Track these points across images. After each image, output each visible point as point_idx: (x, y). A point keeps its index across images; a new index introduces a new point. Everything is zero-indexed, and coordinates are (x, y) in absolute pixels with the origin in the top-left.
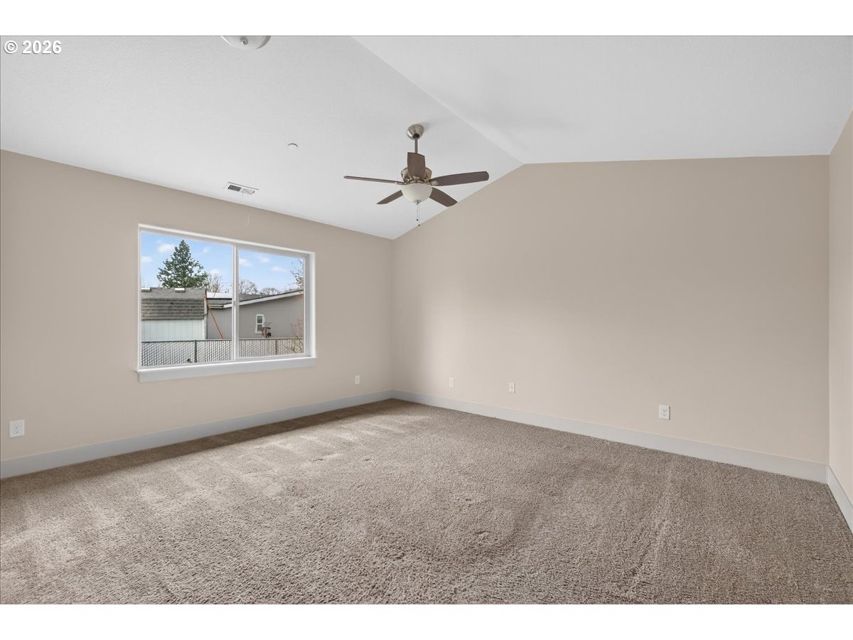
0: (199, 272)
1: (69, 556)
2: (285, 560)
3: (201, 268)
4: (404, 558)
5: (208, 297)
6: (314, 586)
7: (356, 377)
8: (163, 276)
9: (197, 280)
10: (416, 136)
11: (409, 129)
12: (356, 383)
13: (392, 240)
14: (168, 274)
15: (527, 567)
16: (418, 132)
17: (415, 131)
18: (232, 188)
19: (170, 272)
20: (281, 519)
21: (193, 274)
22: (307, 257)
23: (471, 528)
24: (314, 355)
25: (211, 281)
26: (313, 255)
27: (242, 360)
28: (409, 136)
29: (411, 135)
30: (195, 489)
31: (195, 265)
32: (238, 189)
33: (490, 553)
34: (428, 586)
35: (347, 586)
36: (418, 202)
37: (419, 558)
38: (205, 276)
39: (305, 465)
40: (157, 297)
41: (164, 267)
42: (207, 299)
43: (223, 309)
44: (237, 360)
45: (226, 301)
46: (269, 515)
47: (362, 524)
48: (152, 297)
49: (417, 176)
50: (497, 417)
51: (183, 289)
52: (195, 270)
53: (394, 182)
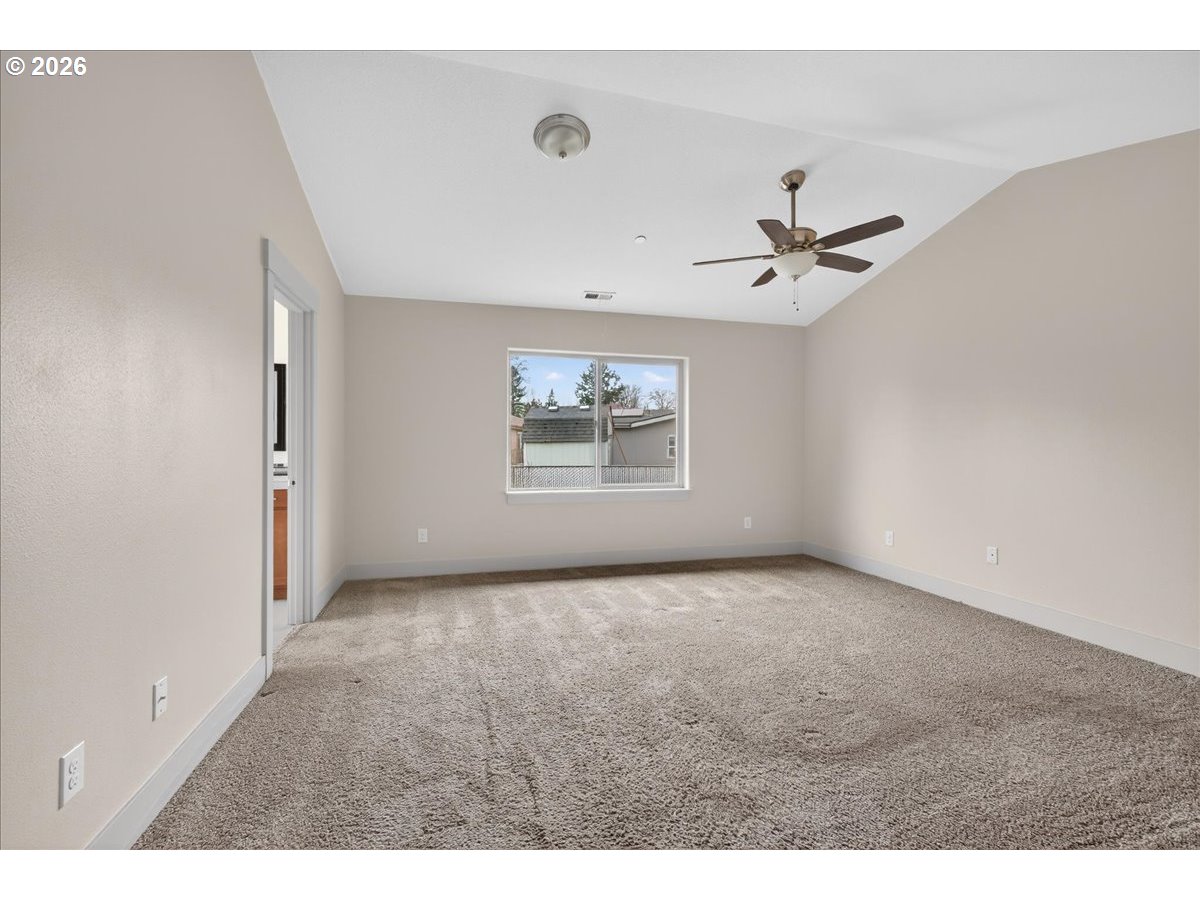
0: (615, 384)
1: (431, 641)
2: (577, 689)
3: (618, 379)
4: (694, 726)
5: (614, 415)
6: (593, 718)
7: (746, 519)
8: (580, 392)
9: (613, 393)
10: (793, 187)
11: (783, 179)
12: (746, 527)
13: (803, 327)
14: (585, 390)
15: (847, 786)
16: (795, 180)
17: (791, 180)
18: (588, 296)
19: (587, 387)
20: (594, 655)
21: (609, 388)
22: (680, 363)
23: (801, 723)
24: (687, 487)
25: (628, 394)
26: (687, 359)
27: (604, 488)
28: (782, 188)
29: (785, 187)
30: (534, 612)
31: (612, 377)
32: (595, 296)
33: (805, 756)
34: (703, 758)
35: (619, 729)
36: (796, 278)
37: (711, 731)
38: (622, 388)
39: (647, 612)
40: (564, 417)
41: (581, 381)
42: (613, 417)
43: (631, 429)
44: (599, 488)
45: (635, 419)
46: (584, 650)
47: (669, 682)
48: (558, 417)
49: (788, 244)
50: (964, 602)
51: (587, 407)
52: (612, 381)
53: (760, 257)
